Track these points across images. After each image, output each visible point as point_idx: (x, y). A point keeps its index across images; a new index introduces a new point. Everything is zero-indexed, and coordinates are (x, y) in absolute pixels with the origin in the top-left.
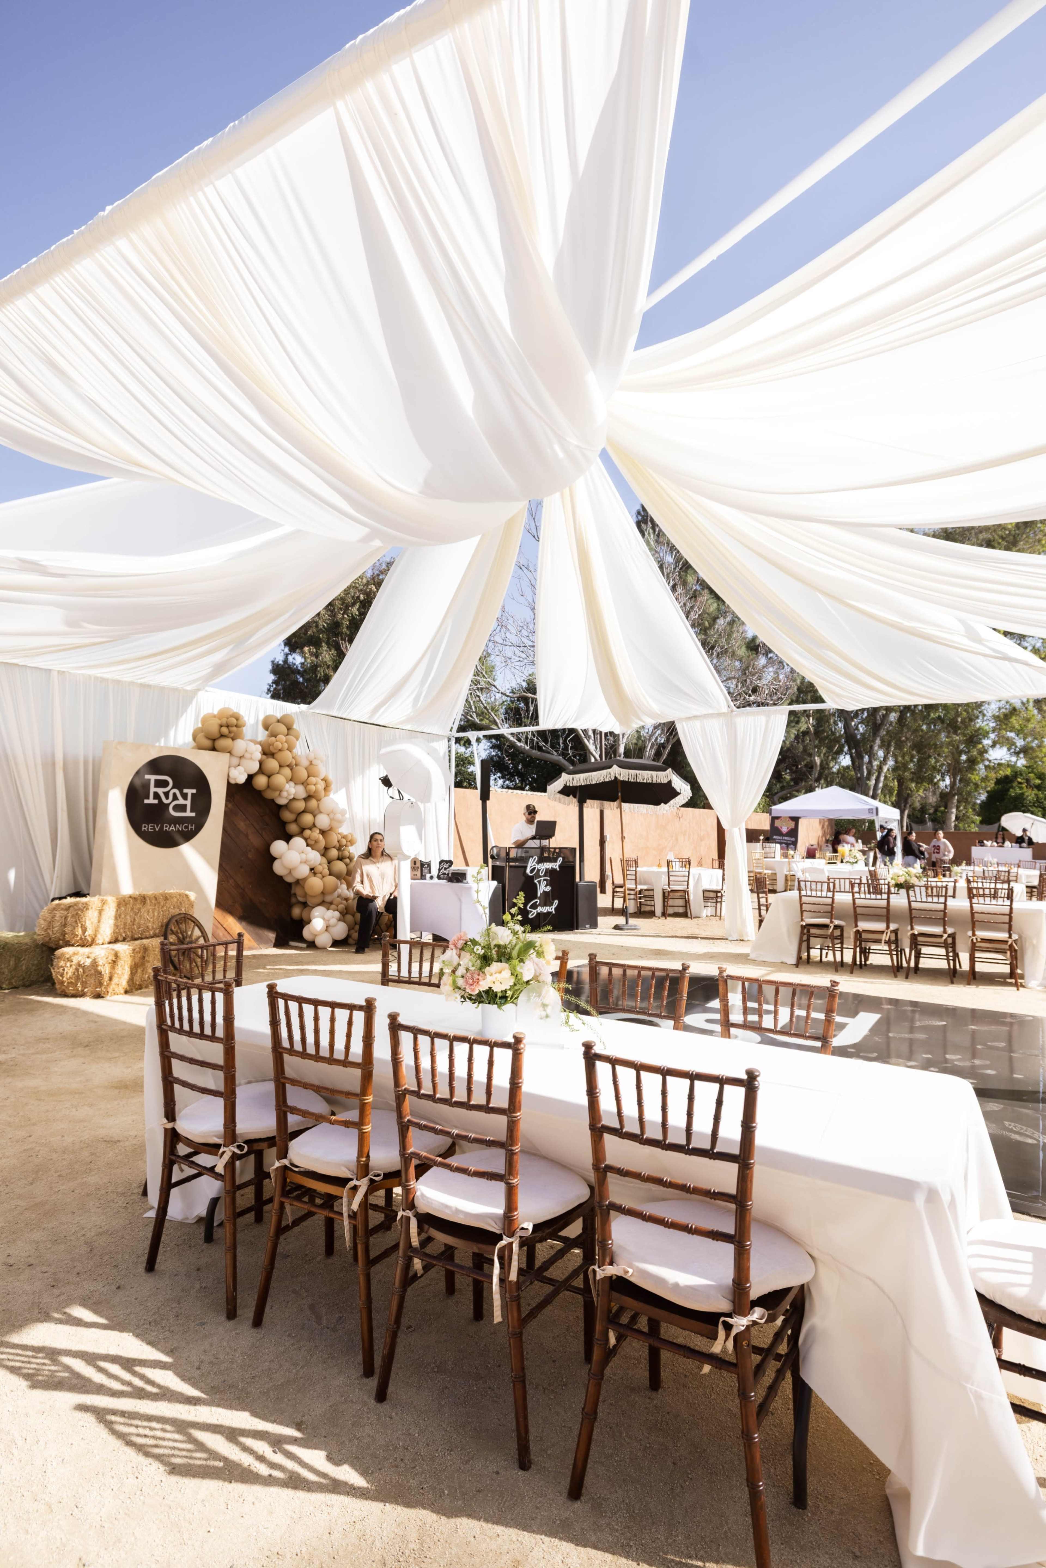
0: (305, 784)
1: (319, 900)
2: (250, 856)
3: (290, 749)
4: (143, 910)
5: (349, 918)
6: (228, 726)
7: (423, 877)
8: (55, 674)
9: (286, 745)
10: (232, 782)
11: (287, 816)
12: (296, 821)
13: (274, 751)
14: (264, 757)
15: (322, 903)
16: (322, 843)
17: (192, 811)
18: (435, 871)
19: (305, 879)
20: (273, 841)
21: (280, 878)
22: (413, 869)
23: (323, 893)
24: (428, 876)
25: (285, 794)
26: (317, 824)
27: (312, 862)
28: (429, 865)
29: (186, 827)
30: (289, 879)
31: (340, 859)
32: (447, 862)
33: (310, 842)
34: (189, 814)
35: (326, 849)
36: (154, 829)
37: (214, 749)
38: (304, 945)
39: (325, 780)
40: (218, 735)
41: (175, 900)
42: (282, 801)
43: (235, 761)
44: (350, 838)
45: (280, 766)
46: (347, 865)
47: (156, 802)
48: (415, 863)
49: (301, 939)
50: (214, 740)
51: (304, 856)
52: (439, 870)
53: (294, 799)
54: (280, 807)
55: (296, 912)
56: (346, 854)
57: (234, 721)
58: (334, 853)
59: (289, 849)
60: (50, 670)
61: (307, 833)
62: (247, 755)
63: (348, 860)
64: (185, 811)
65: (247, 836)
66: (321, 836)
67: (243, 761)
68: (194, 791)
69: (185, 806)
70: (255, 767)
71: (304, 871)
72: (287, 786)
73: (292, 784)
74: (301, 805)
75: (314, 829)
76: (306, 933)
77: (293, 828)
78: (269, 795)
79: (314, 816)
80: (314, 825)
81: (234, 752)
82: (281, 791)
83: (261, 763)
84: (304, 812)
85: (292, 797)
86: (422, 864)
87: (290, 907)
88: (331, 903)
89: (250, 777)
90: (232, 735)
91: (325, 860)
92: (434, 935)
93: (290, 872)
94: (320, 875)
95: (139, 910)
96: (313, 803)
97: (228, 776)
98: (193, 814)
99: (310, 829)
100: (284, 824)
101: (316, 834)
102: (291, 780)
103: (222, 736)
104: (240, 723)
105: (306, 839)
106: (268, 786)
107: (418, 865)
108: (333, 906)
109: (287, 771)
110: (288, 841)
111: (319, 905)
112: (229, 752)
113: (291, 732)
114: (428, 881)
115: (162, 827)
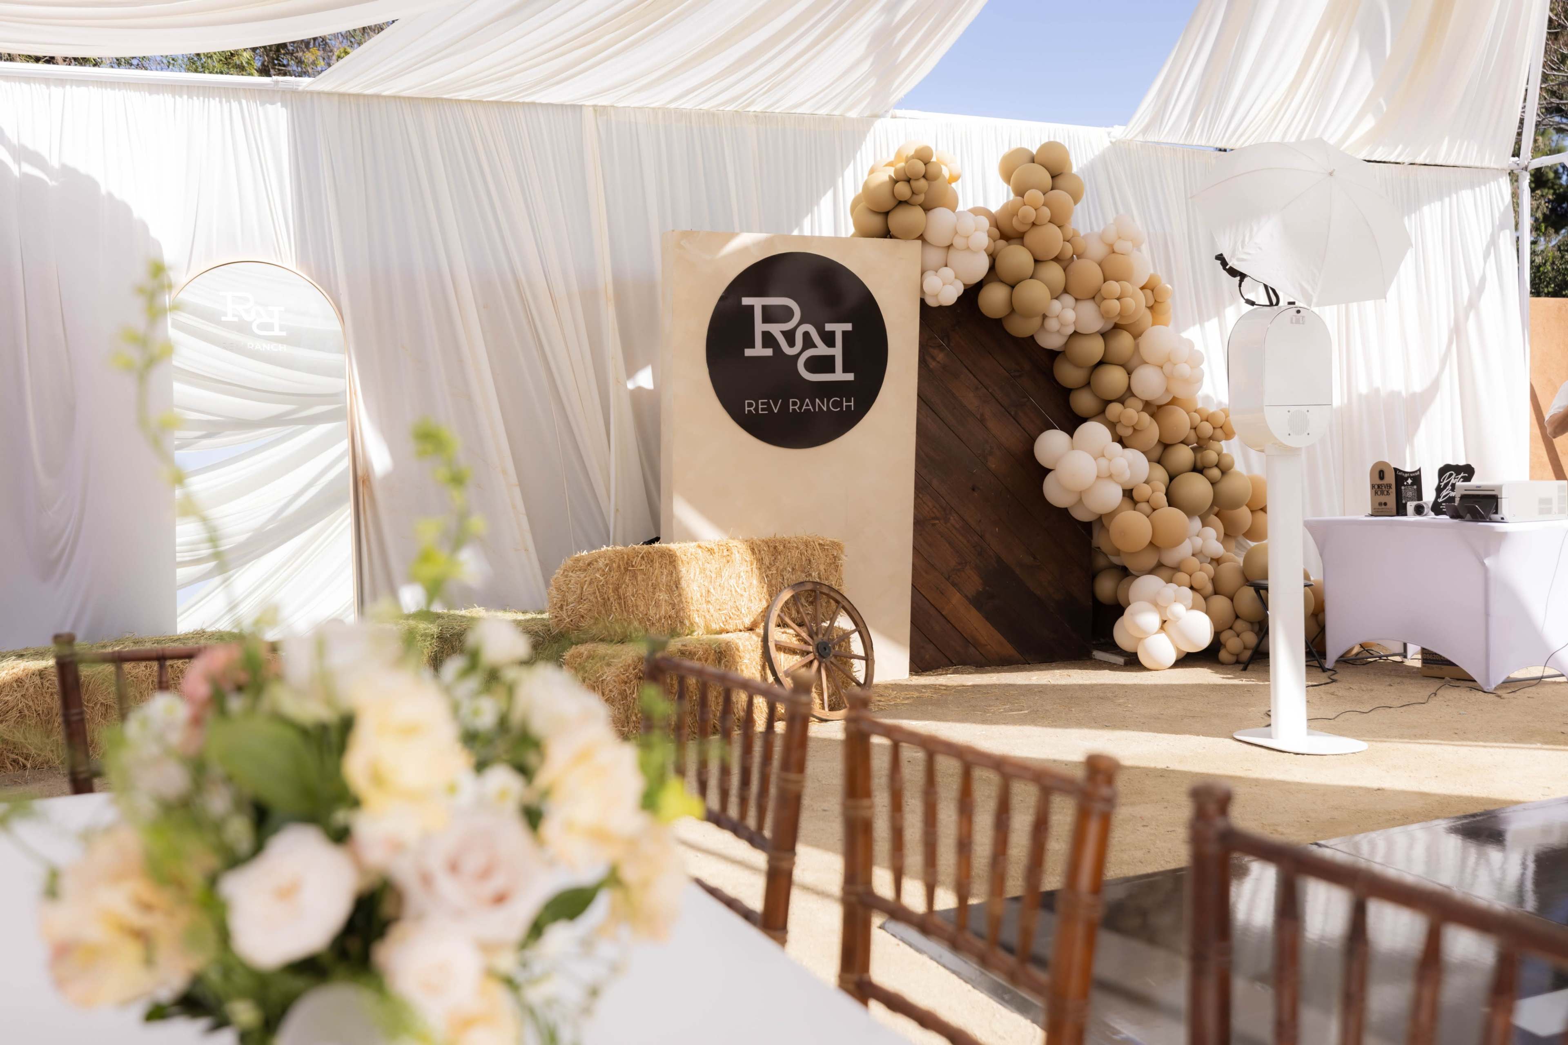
0: (1096, 296)
1: (1151, 560)
2: (993, 464)
3: (1058, 221)
4: (726, 573)
5: (1221, 603)
6: (908, 181)
7: (1401, 510)
8: (588, 114)
9: (1046, 212)
10: (931, 302)
11: (1068, 374)
12: (1088, 384)
13: (1022, 228)
14: (1002, 243)
15: (1158, 568)
16: (1152, 431)
17: (845, 370)
18: (1429, 496)
19: (1112, 514)
20: (1042, 431)
21: (1064, 512)
22: (1378, 489)
23: (1152, 545)
24: (1411, 506)
25: (1052, 324)
26: (1135, 389)
27: (1127, 475)
28: (1417, 478)
29: (836, 405)
30: (1081, 515)
31: (1198, 469)
32: (1458, 469)
33: (1125, 432)
34: (839, 375)
35: (1165, 446)
36: (769, 408)
37: (887, 234)
38: (1120, 660)
39: (1149, 287)
40: (892, 203)
41: (796, 553)
42: (1051, 341)
43: (935, 256)
44: (1221, 419)
45: (1036, 261)
46: (1213, 484)
47: (769, 352)
48: (1382, 475)
49: (1113, 647)
50: (886, 214)
51: (1103, 462)
52: (1439, 490)
53: (1075, 333)
54: (1053, 355)
55: (1105, 587)
56: (1211, 456)
57: (920, 166)
58: (1184, 455)
59: (1073, 448)
60: (581, 106)
61: (1115, 409)
62: (958, 242)
63: (1215, 473)
64: (832, 370)
65: (982, 421)
66: (1146, 417)
67: (954, 256)
68: (848, 327)
69: (832, 358)
70: (979, 267)
71: (1112, 495)
72: (1056, 305)
73: (1068, 300)
74: (1095, 348)
75: (1130, 401)
76: (1122, 633)
77: (1083, 401)
78: (1020, 328)
79: (1129, 373)
80: (1129, 392)
81: (929, 237)
82: (1044, 317)
83: (993, 258)
84: (1101, 363)
85: (1070, 330)
86: (1400, 477)
87: (1093, 576)
88: (1177, 569)
89: (972, 293)
90: (921, 198)
91: (1160, 474)
92: (1424, 651)
93: (1080, 501)
94: (1144, 506)
95: (719, 574)
96: (1124, 341)
97: (922, 291)
98: (850, 377)
99: (1121, 400)
100: (1066, 393)
101: (1132, 414)
102: (1066, 291)
103: (902, 203)
104: (932, 169)
105: (1112, 426)
106: (1012, 310)
107: (1390, 479)
108: (1183, 576)
109: (1054, 272)
110: (1071, 431)
111: (1151, 572)
112: (921, 237)
113: (1060, 181)
114: (1411, 517)
115: (785, 406)
